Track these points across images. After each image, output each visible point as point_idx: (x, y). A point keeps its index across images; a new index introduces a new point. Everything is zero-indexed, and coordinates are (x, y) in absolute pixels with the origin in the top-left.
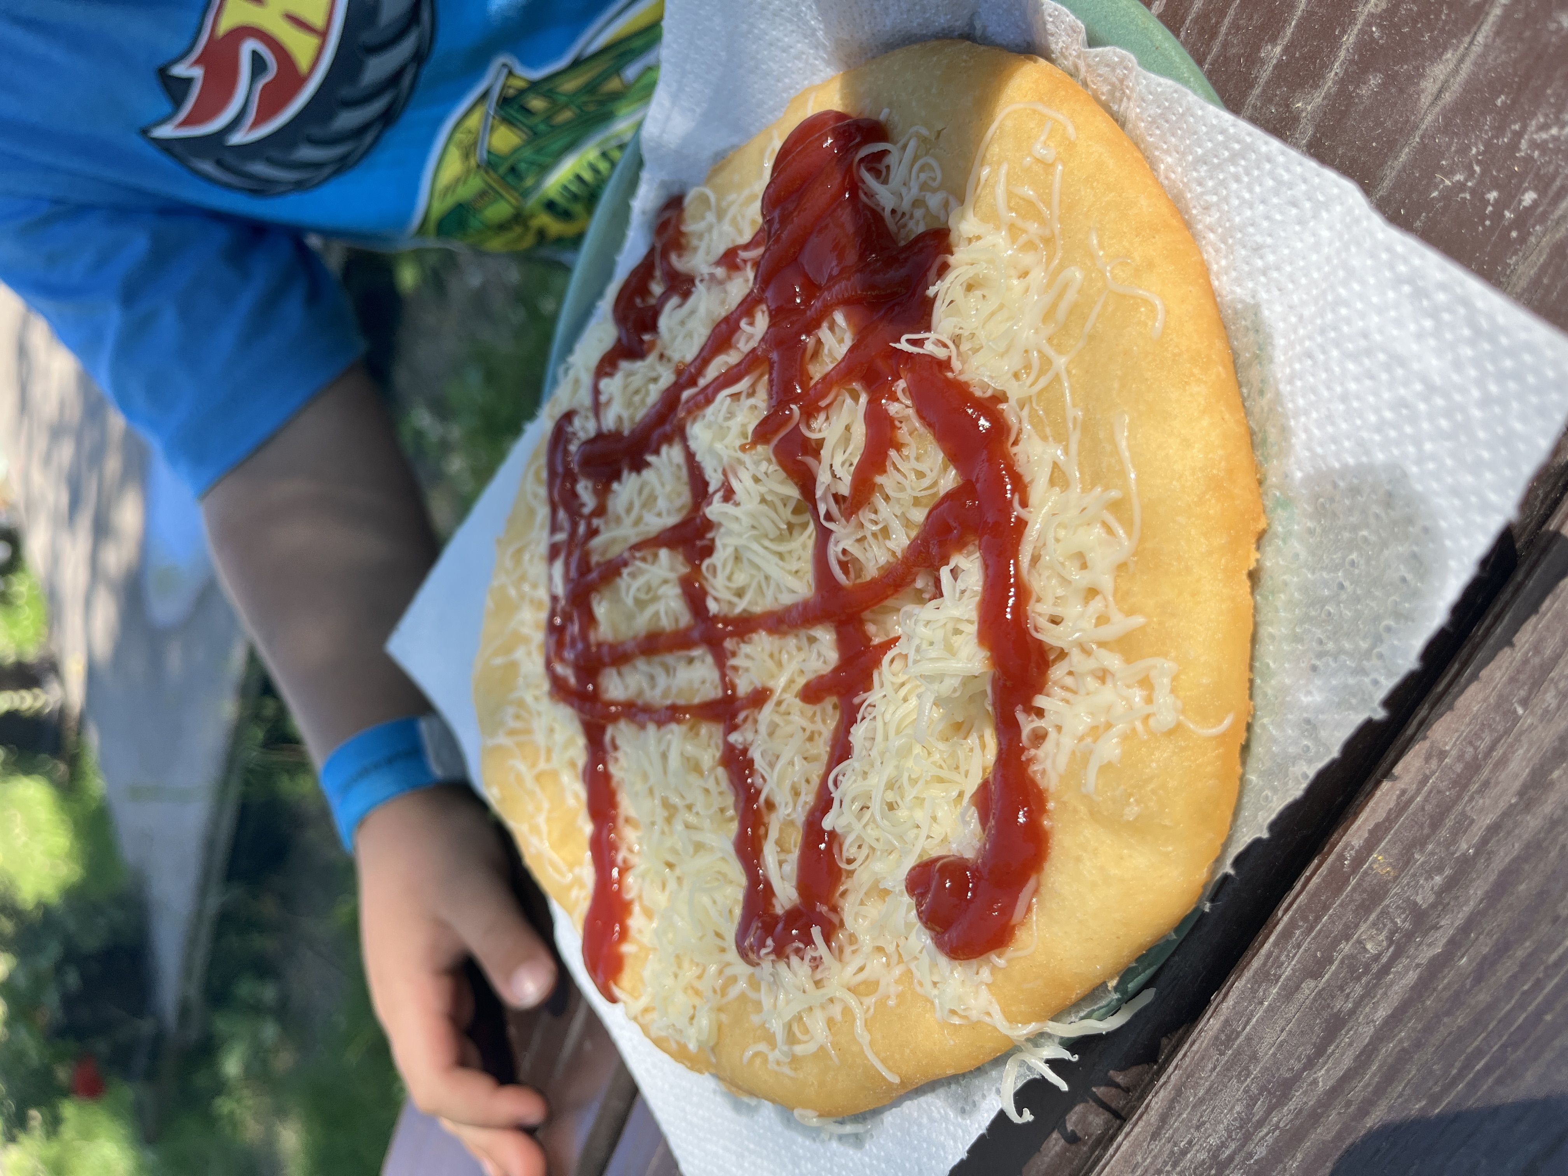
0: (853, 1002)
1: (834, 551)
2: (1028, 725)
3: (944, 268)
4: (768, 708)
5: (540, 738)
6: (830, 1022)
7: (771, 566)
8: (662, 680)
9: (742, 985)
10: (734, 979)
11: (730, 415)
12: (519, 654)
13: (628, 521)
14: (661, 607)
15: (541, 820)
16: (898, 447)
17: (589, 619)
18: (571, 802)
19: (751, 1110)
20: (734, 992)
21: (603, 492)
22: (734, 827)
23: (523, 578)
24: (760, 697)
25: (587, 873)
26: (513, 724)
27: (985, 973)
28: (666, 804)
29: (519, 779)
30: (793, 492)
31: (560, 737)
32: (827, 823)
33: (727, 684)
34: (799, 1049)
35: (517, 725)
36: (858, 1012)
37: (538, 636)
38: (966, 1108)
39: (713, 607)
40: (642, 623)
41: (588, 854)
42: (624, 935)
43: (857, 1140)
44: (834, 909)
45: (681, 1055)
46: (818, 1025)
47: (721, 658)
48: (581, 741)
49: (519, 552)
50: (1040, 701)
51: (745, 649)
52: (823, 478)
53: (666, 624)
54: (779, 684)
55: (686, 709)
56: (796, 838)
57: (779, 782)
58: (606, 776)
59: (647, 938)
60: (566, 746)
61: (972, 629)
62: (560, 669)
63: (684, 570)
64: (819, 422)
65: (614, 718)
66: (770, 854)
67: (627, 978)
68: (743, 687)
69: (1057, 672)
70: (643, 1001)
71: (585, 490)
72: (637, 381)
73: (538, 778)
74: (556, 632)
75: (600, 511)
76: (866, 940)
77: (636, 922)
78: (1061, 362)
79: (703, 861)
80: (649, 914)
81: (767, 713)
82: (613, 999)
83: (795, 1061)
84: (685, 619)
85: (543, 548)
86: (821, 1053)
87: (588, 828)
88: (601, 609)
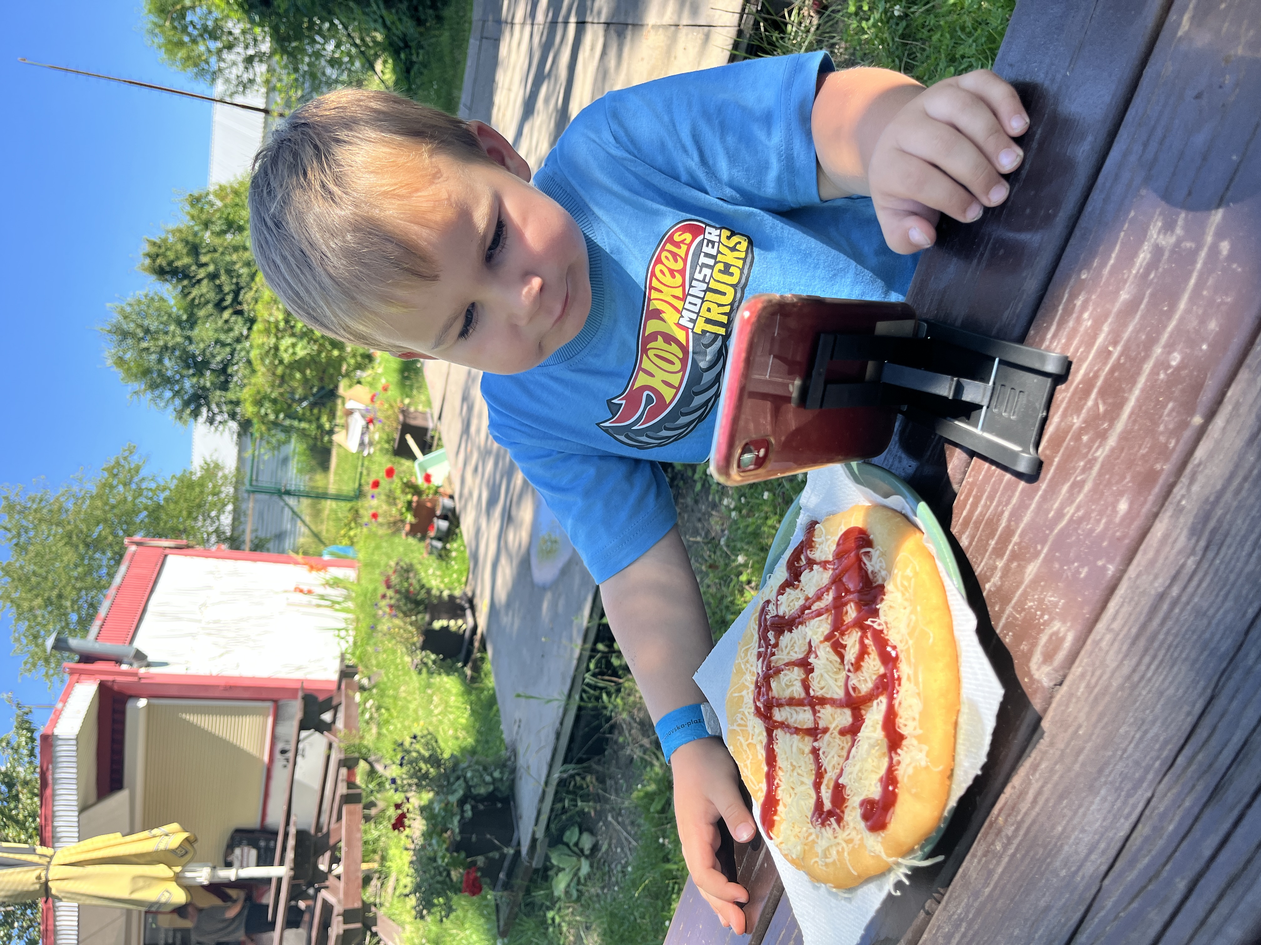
0: (844, 845)
1: (850, 683)
2: (896, 758)
3: (882, 600)
4: (828, 735)
5: (750, 729)
6: (838, 852)
7: (831, 682)
8: (795, 716)
9: (813, 836)
10: (811, 834)
11: (819, 627)
12: (744, 693)
13: (785, 652)
14: (794, 688)
15: (748, 762)
16: (869, 654)
17: (769, 688)
18: (760, 757)
19: (817, 888)
20: (811, 838)
21: (777, 637)
22: (813, 777)
23: (747, 662)
24: (825, 730)
25: (764, 786)
26: (740, 722)
27: (880, 839)
28: (792, 764)
29: (741, 744)
30: (839, 660)
31: (757, 731)
32: (840, 781)
33: (816, 722)
34: (828, 860)
35: (742, 722)
36: (846, 849)
37: (752, 687)
38: (880, 889)
39: (812, 693)
40: (787, 694)
41: (765, 780)
42: (775, 812)
43: (849, 900)
44: (843, 812)
45: (793, 862)
46: (834, 852)
47: (815, 712)
48: (765, 734)
49: (747, 650)
50: (899, 751)
51: (822, 711)
52: (847, 658)
53: (796, 696)
54: (832, 727)
55: (801, 730)
56: (832, 785)
57: (829, 763)
58: (773, 750)
59: (783, 815)
60: (759, 735)
61: (881, 723)
62: (758, 704)
63: (804, 676)
64: (845, 637)
65: (777, 728)
66: (823, 788)
67: (775, 829)
68: (822, 725)
69: (905, 742)
70: (780, 840)
71: (771, 635)
72: (792, 597)
73: (748, 745)
74: (758, 687)
75: (776, 645)
76: (852, 825)
77: (780, 808)
78: (911, 642)
79: (803, 788)
80: (785, 806)
81: (827, 737)
82: (771, 838)
83: (826, 865)
84: (803, 695)
85: (755, 652)
86: (834, 863)
87: (765, 769)
88: (773, 685)
